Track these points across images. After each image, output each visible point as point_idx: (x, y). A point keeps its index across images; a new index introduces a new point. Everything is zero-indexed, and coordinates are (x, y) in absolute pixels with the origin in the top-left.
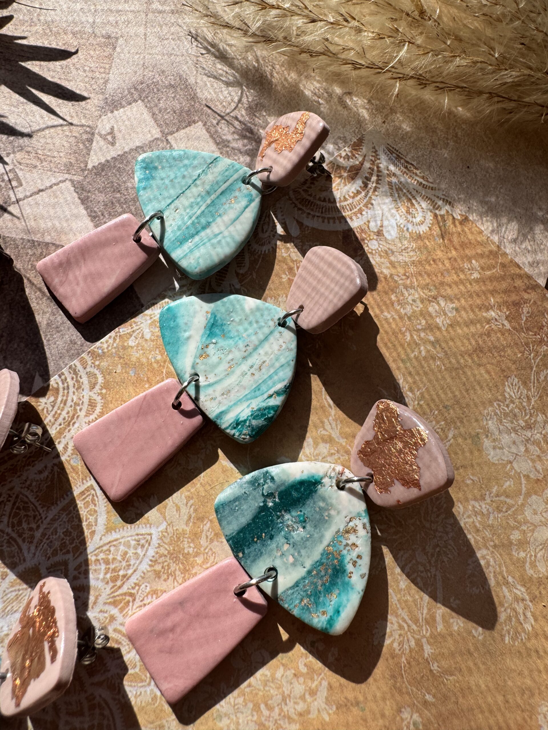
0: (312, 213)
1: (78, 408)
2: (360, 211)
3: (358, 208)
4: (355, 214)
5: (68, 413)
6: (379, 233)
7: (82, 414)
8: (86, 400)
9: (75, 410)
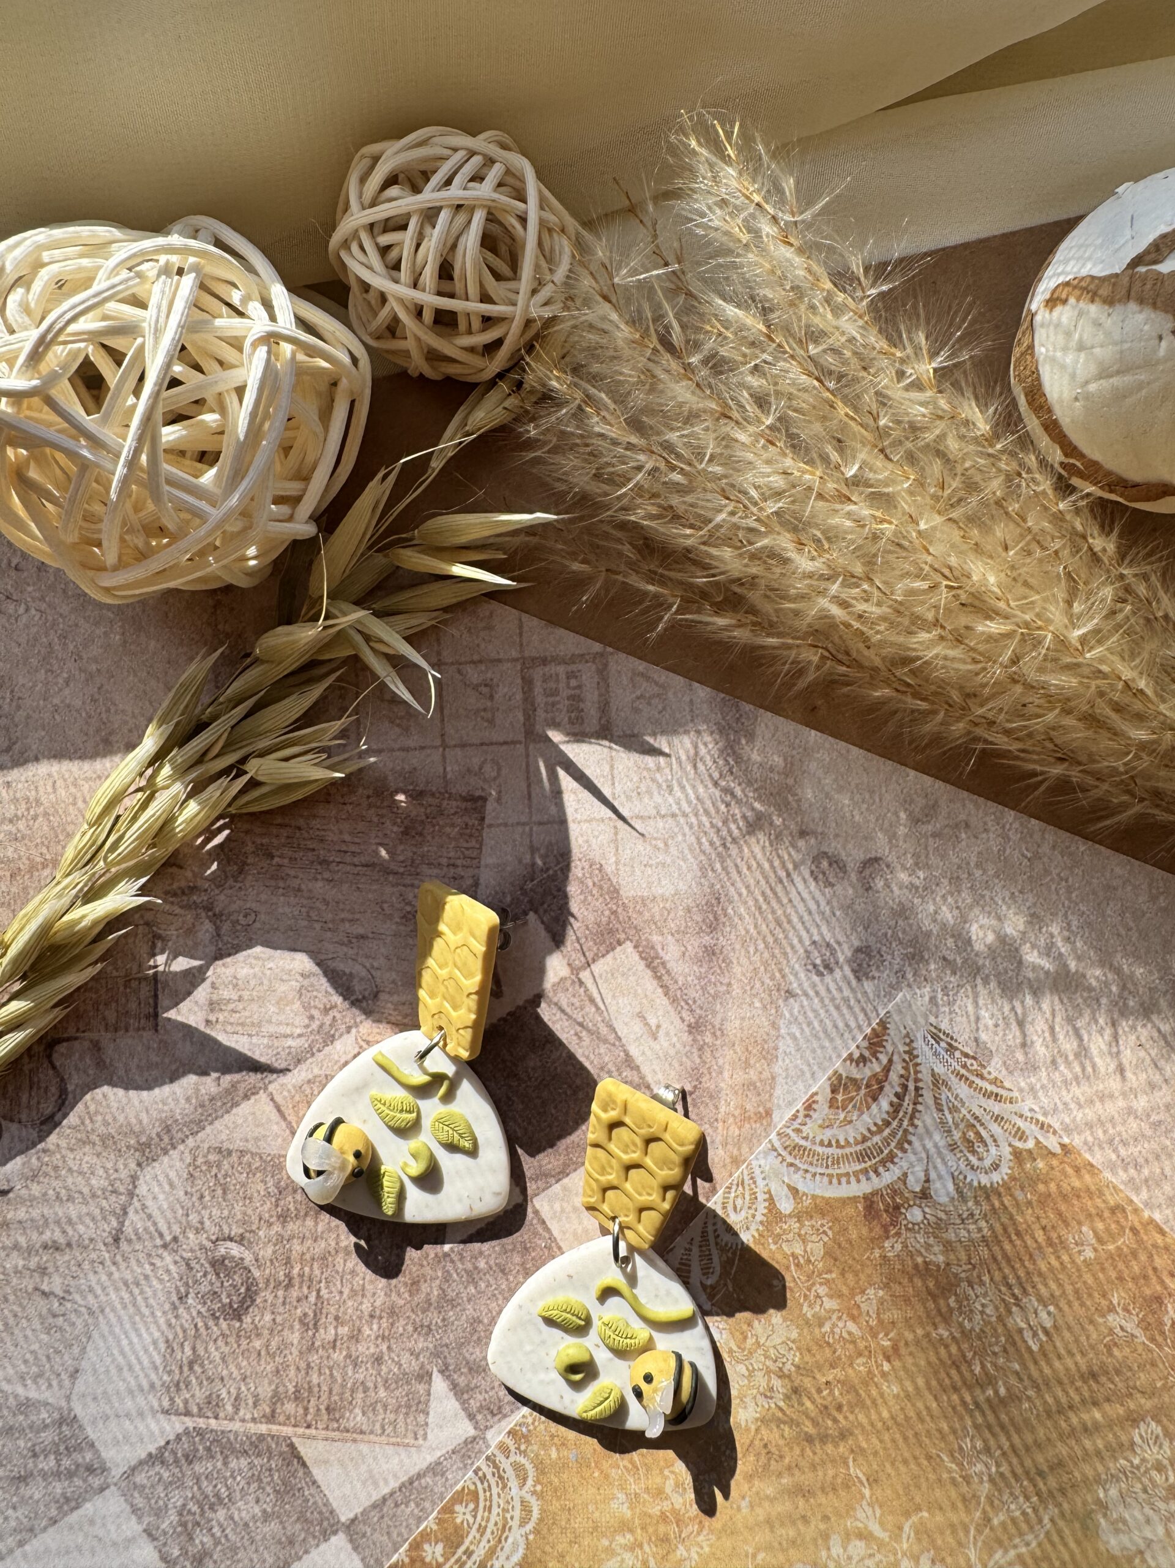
0: (811, 1169)
1: (508, 1516)
2: (891, 1158)
3: (886, 1152)
4: (883, 1162)
5: (496, 1524)
6: (924, 1194)
7: (515, 1524)
8: (517, 1503)
9: (504, 1519)
